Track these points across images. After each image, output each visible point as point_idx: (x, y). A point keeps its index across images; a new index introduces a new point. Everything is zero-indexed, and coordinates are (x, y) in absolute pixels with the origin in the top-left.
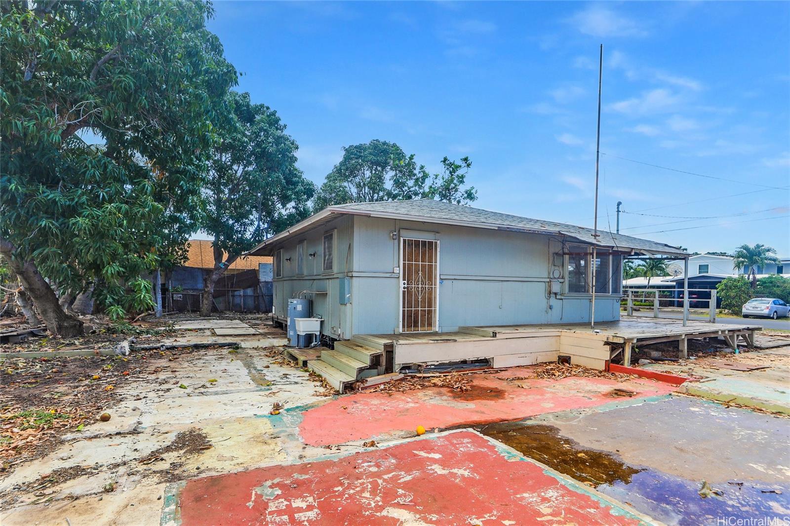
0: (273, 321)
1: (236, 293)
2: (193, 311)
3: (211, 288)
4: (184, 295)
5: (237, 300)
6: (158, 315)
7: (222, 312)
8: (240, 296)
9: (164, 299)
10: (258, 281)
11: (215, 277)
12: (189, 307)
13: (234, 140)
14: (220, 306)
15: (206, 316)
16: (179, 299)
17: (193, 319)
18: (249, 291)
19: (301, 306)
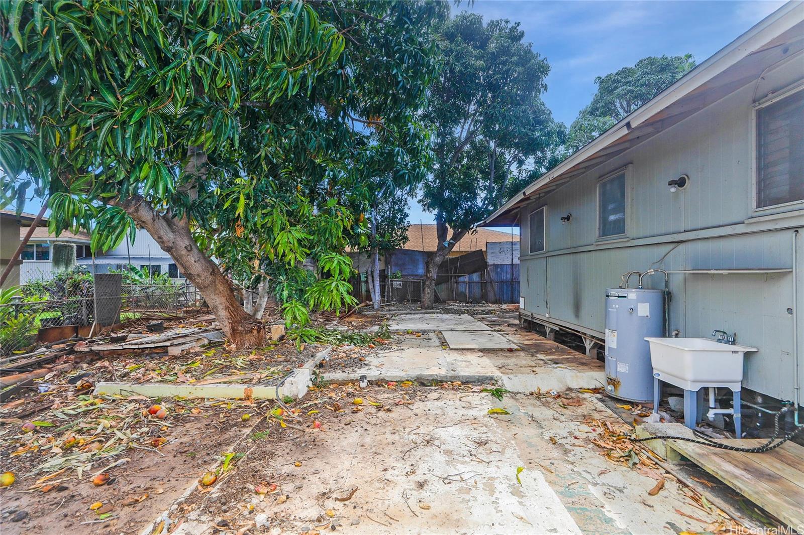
0: (520, 319)
1: (461, 279)
2: (414, 301)
3: (433, 274)
4: (405, 284)
5: (463, 288)
6: (376, 307)
7: (444, 302)
8: (464, 282)
9: (383, 288)
10: (485, 265)
11: (438, 259)
12: (409, 297)
13: (466, 68)
14: (442, 295)
15: (428, 308)
16: (398, 287)
17: (413, 312)
18: (476, 277)
19: (647, 305)
